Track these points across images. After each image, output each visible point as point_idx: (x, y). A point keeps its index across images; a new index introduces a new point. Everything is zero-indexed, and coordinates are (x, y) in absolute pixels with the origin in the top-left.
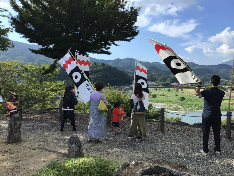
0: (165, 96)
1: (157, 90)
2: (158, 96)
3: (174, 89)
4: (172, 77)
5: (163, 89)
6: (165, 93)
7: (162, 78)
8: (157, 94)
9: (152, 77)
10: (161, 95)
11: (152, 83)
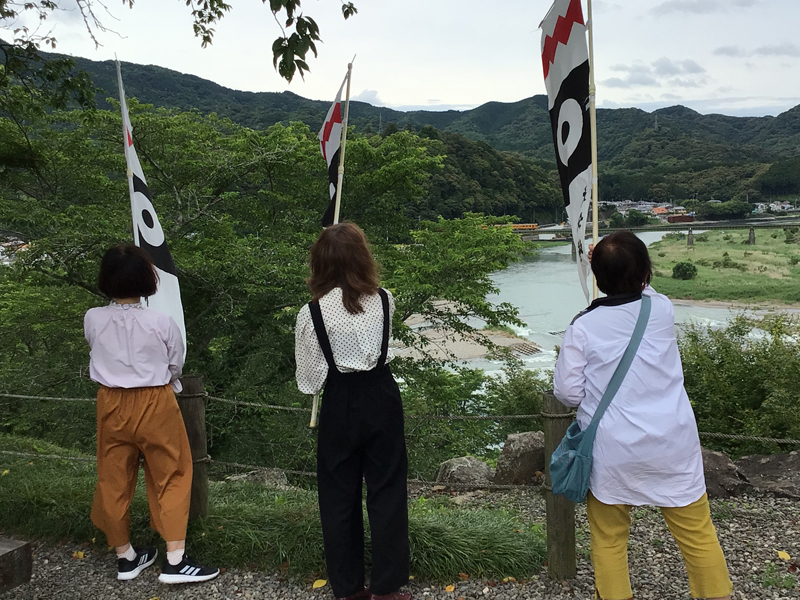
0: (735, 265)
1: (690, 243)
2: (702, 271)
3: (773, 231)
4: (759, 173)
5: (722, 234)
6: (735, 255)
7: (708, 184)
8: (695, 260)
9: (663, 180)
10: (717, 264)
11: (662, 207)
